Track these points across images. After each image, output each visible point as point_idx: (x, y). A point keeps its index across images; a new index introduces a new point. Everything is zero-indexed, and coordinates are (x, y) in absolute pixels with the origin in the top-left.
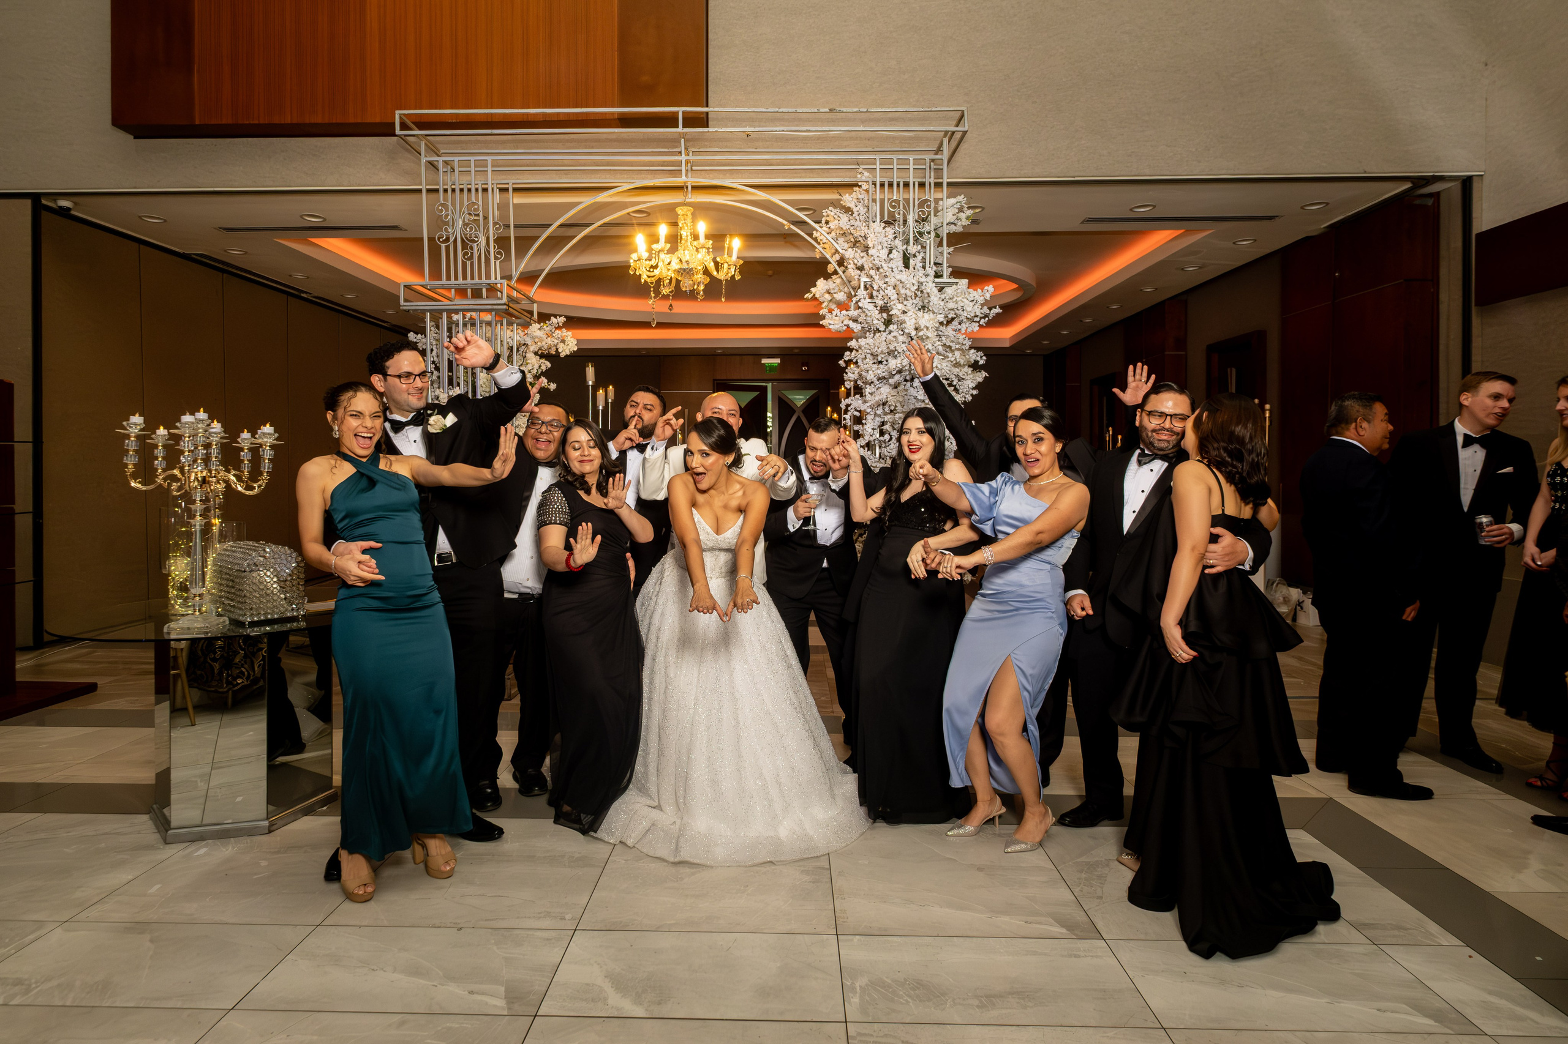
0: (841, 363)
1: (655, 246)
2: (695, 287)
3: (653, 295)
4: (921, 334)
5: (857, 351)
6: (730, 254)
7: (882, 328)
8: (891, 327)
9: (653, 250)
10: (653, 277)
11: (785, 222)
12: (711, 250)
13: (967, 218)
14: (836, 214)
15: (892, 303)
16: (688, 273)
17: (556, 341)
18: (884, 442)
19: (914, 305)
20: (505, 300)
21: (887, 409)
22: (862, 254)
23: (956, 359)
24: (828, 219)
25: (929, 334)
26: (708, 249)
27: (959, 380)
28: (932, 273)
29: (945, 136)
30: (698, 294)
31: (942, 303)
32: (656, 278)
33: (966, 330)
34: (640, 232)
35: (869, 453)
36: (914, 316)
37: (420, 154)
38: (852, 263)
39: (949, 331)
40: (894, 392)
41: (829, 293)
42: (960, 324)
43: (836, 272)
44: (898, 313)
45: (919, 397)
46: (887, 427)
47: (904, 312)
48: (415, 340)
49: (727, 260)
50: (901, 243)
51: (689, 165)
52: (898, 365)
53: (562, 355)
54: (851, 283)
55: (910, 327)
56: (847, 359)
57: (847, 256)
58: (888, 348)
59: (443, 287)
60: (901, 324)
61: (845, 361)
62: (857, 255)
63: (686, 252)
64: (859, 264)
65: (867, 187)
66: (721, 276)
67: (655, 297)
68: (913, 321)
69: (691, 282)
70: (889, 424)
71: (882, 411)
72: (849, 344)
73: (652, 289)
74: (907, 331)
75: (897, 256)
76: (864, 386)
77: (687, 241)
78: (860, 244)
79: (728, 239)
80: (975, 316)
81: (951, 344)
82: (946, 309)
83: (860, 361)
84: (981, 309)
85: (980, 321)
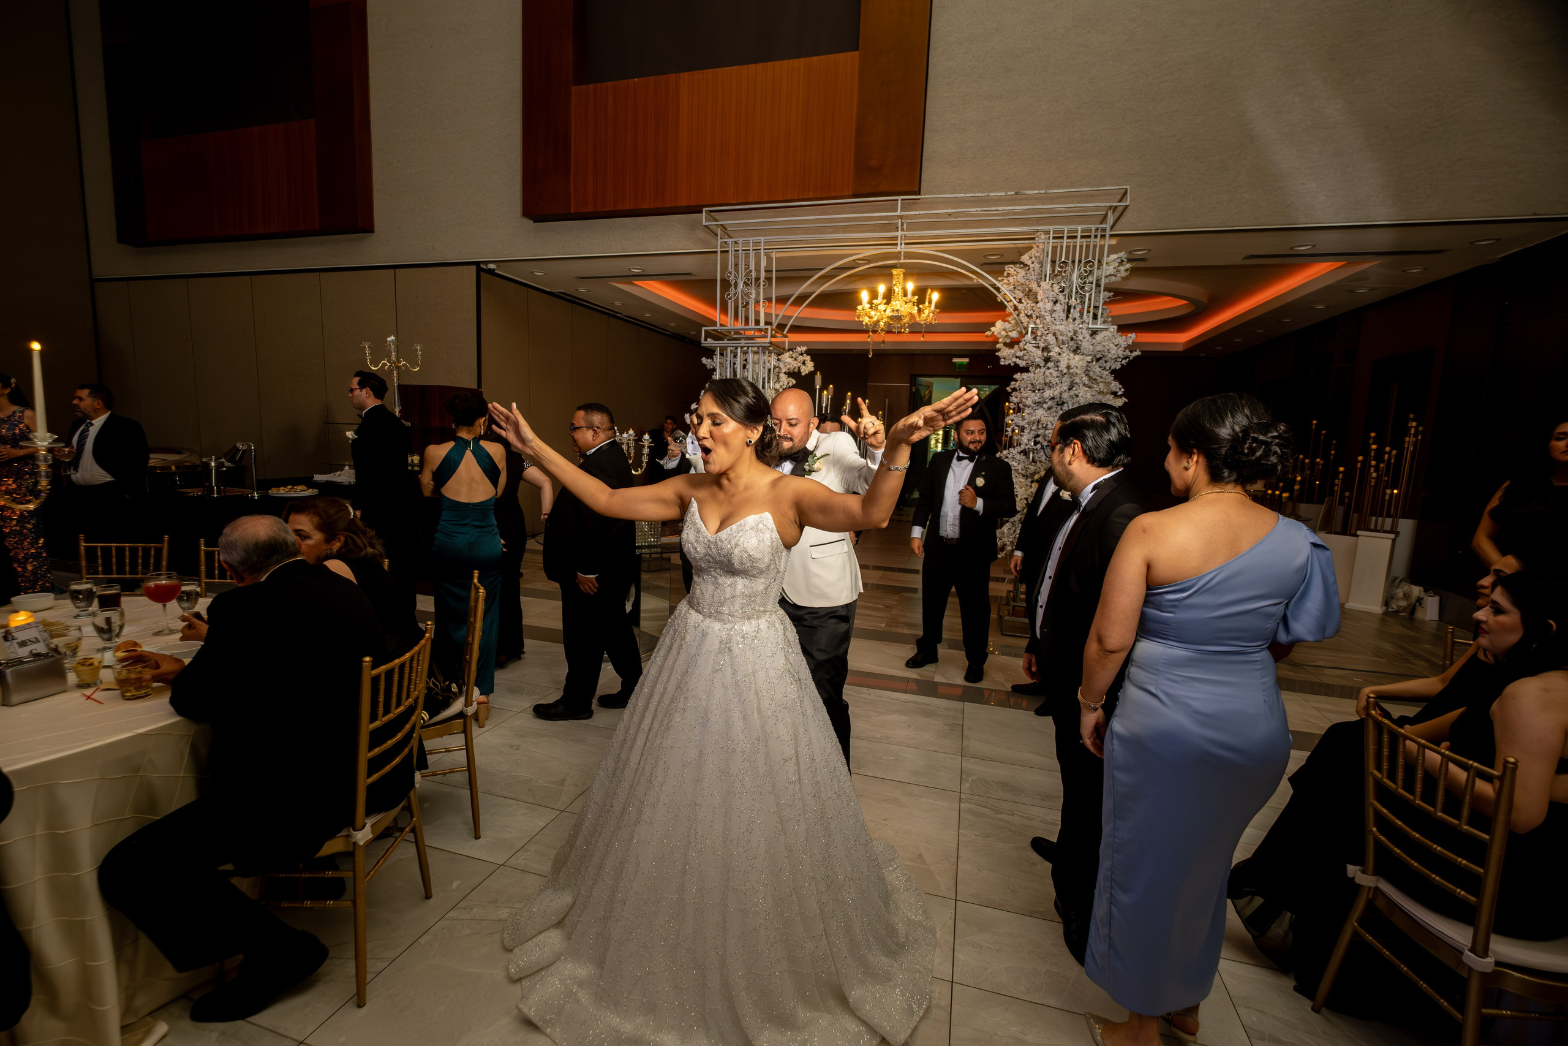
0: (1008, 389)
1: (874, 300)
2: (902, 329)
3: (871, 332)
4: (1071, 371)
5: (1021, 381)
6: (930, 302)
7: (1042, 364)
8: (1050, 364)
9: (872, 302)
10: (873, 322)
11: (974, 277)
12: (916, 302)
13: (1126, 271)
14: (1016, 269)
15: (1050, 347)
16: (898, 319)
17: (799, 364)
18: (1037, 449)
19: (1069, 349)
20: (768, 339)
22: (1031, 305)
23: (1100, 389)
24: (1009, 273)
25: (1078, 372)
26: (914, 301)
29: (1110, 209)
31: (1091, 347)
32: (875, 323)
33: (1110, 368)
34: (865, 288)
35: (1024, 457)
36: (1068, 357)
37: (717, 236)
39: (1096, 368)
41: (1005, 333)
42: (1106, 362)
43: (1011, 314)
44: (1055, 355)
46: (1040, 439)
47: (1060, 354)
48: (706, 363)
49: (927, 310)
50: (1065, 297)
52: (1051, 395)
53: (803, 374)
55: (1063, 366)
56: (1012, 387)
57: (1019, 307)
58: (1046, 380)
60: (1057, 363)
61: (1011, 389)
62: (1028, 306)
63: (898, 304)
64: (1028, 314)
66: (923, 320)
67: (872, 334)
68: (1066, 361)
69: (900, 324)
70: (1041, 436)
71: (1036, 426)
72: (1014, 376)
73: (871, 329)
74: (1060, 369)
75: (1060, 308)
76: (1024, 408)
77: (898, 294)
78: (1031, 295)
79: (929, 293)
80: (1118, 358)
81: (1097, 378)
82: (1095, 351)
83: (1022, 389)
84: (1123, 352)
85: (1122, 361)
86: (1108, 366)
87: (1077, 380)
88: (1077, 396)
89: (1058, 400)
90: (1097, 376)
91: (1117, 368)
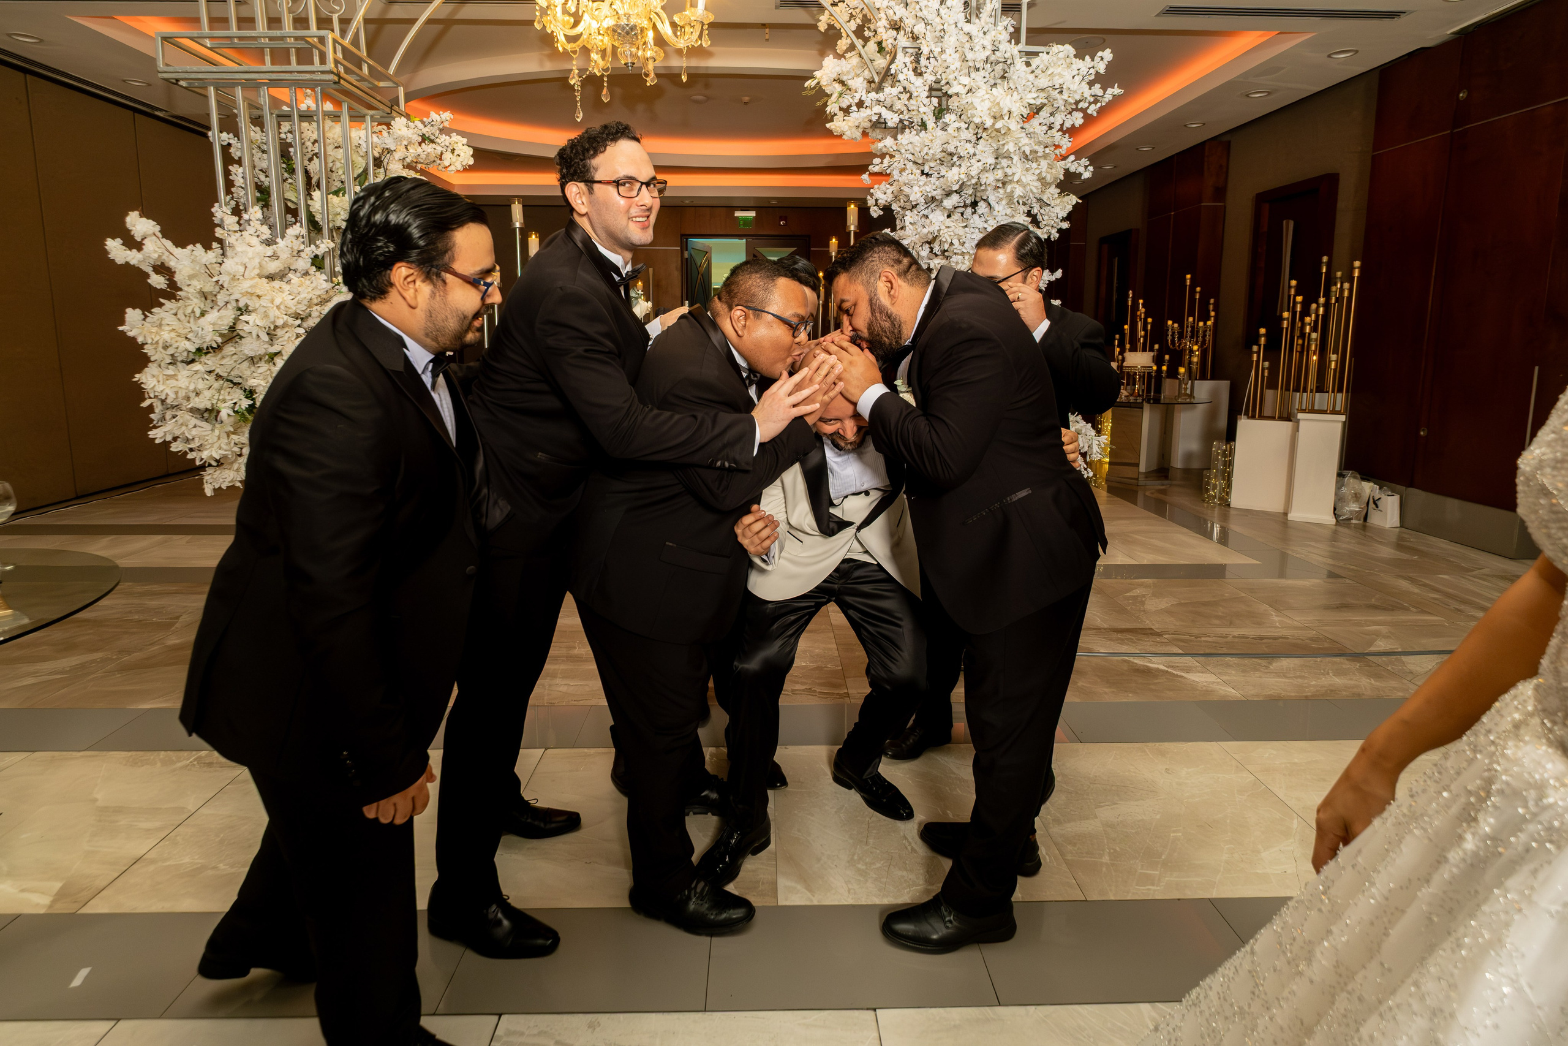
0: (864, 177)
3: (576, 72)
4: (998, 125)
5: (892, 156)
7: (931, 120)
8: (948, 118)
15: (950, 77)
16: (628, 35)
17: (440, 150)
20: (330, 66)
22: (898, 7)
27: (1042, 208)
30: (646, 74)
33: (1062, 125)
38: (884, 16)
39: (1035, 125)
40: (949, 222)
41: (841, 80)
42: (1052, 114)
43: (852, 46)
44: (963, 91)
49: (690, 16)
52: (963, 176)
54: (874, 64)
56: (876, 169)
57: (876, 7)
58: (944, 150)
59: (234, 43)
60: (963, 113)
61: (872, 175)
62: (893, 7)
64: (896, 19)
66: (681, 42)
67: (579, 75)
68: (987, 104)
69: (634, 50)
72: (879, 147)
73: (575, 63)
74: (977, 120)
76: (901, 212)
82: (1034, 89)
83: (896, 174)
84: (1090, 89)
85: (1088, 107)
86: (1058, 120)
87: (1011, 147)
88: (1005, 183)
89: (970, 191)
90: (1040, 143)
91: (1077, 125)
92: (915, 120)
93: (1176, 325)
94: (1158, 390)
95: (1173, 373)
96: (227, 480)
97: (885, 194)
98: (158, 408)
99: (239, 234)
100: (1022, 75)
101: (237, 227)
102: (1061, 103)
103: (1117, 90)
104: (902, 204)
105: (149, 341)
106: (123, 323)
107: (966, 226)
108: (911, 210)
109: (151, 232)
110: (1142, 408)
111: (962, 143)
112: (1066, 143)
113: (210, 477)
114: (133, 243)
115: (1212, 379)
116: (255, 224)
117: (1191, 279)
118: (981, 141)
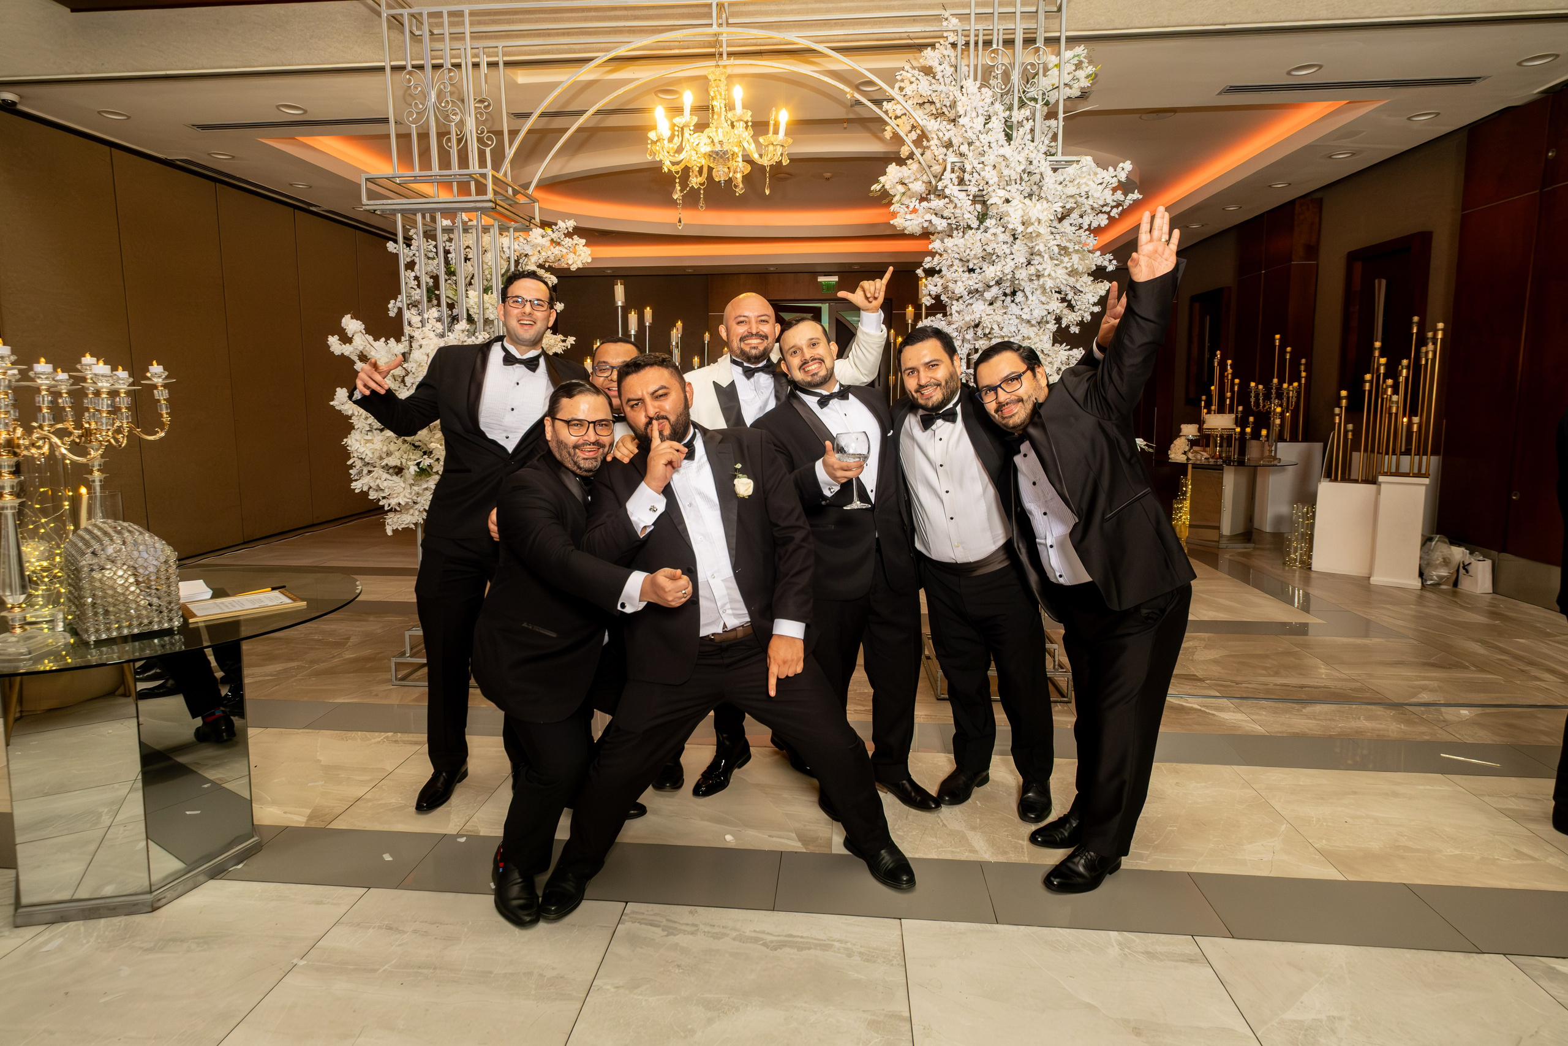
0: (920, 272)
1: (679, 121)
2: (731, 175)
3: (679, 188)
4: (1030, 230)
5: (941, 255)
6: (776, 132)
7: (975, 224)
8: (989, 222)
9: (675, 125)
10: (678, 163)
11: (847, 89)
12: (750, 124)
13: (1087, 77)
14: (913, 76)
15: (990, 189)
16: (721, 157)
19: (1019, 193)
20: (490, 195)
21: (980, 332)
22: (948, 127)
23: (1073, 265)
24: (902, 85)
25: (1041, 231)
26: (746, 123)
27: (1075, 294)
28: (1043, 149)
30: (736, 186)
31: (1060, 188)
32: (682, 165)
33: (1090, 225)
34: (661, 104)
36: (1021, 205)
37: (380, 6)
38: (935, 137)
39: (1066, 226)
40: (989, 310)
41: (903, 184)
42: (1081, 216)
43: (911, 156)
45: (1024, 317)
47: (1008, 201)
49: (772, 140)
50: (1003, 108)
51: (724, 15)
52: (999, 274)
53: (572, 268)
54: (932, 169)
55: (1014, 222)
56: (927, 266)
57: (929, 128)
58: (984, 250)
59: (416, 179)
60: (1001, 218)
61: (925, 270)
62: (943, 128)
63: (720, 130)
64: (946, 139)
65: (955, 38)
66: (765, 162)
67: (681, 191)
68: (1020, 213)
69: (726, 170)
72: (930, 247)
73: (677, 181)
74: (1010, 226)
75: (997, 124)
76: (949, 302)
77: (720, 115)
78: (944, 117)
79: (774, 113)
80: (1103, 206)
81: (1068, 244)
82: (1064, 196)
83: (944, 270)
84: (1113, 195)
85: (1111, 211)
86: (1086, 221)
87: (1041, 247)
88: (1038, 277)
89: (1008, 284)
90: (1070, 241)
91: (1102, 225)
92: (962, 224)
93: (1261, 387)
94: (1242, 451)
95: (1256, 435)
96: (405, 523)
97: (936, 286)
98: (359, 464)
99: (420, 330)
100: (1051, 186)
101: (420, 325)
102: (1088, 208)
103: (1136, 196)
104: (950, 294)
105: (356, 414)
106: (333, 400)
107: (1005, 313)
108: (957, 300)
109: (359, 330)
110: (1222, 470)
111: (999, 245)
112: (1092, 242)
113: (391, 520)
114: (346, 339)
115: (1305, 440)
116: (433, 322)
117: (1280, 339)
118: (1018, 241)
